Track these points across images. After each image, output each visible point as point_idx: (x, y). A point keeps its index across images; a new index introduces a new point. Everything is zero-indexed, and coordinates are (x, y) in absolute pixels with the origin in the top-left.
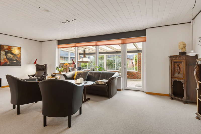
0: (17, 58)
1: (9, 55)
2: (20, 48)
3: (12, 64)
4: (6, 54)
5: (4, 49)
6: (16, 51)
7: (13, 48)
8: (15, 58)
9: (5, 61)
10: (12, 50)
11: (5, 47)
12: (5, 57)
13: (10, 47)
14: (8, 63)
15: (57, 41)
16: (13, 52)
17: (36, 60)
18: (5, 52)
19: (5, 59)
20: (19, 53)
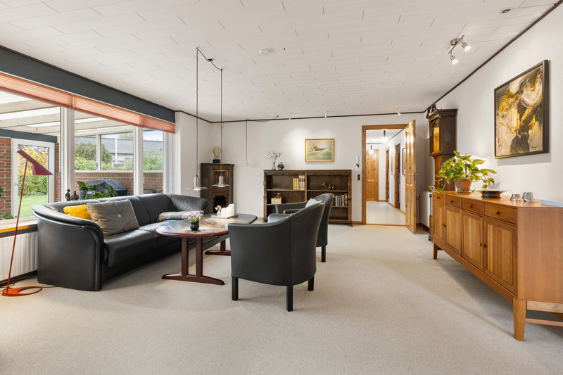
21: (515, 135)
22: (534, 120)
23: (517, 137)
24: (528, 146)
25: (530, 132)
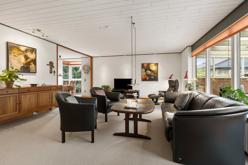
0: (154, 73)
1: (148, 71)
2: (157, 64)
3: (150, 80)
4: (146, 71)
5: (144, 67)
6: (153, 68)
7: (151, 65)
8: (152, 74)
9: (145, 77)
10: (150, 67)
11: (145, 65)
12: (145, 73)
13: (149, 65)
14: (148, 79)
15: (191, 47)
16: (151, 68)
17: (172, 75)
18: (145, 69)
19: (145, 75)
20: (156, 69)
21: (23, 65)
22: (32, 63)
23: (24, 66)
24: (30, 70)
25: (30, 66)
